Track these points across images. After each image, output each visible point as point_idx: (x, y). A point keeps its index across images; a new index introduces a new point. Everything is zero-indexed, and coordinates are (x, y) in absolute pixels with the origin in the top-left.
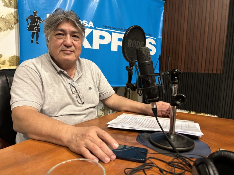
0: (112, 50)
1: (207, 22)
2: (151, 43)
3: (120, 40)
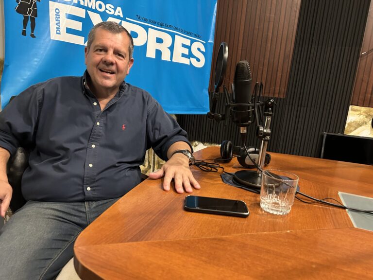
0: (147, 56)
1: (271, 26)
2: (199, 49)
3: (159, 41)
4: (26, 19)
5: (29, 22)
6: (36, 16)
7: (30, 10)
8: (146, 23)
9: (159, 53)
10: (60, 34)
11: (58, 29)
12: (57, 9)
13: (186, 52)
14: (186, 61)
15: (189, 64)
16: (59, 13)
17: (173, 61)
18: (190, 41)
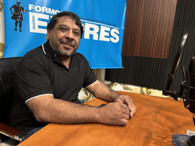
0: (84, 38)
2: (115, 33)
3: (92, 29)
4: (17, 22)
5: (18, 24)
6: (22, 20)
7: (19, 17)
8: (84, 20)
9: (91, 36)
10: (35, 29)
11: (34, 26)
12: (33, 16)
13: (107, 34)
14: (107, 40)
15: (109, 41)
16: (34, 18)
17: (100, 40)
18: (110, 28)
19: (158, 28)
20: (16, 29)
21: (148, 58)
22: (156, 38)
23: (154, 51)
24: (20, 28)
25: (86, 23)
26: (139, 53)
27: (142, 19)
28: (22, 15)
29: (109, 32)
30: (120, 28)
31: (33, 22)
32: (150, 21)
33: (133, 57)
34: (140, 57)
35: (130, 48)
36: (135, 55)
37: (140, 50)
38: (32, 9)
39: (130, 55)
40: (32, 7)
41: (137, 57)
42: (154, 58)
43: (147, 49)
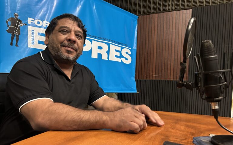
0: (92, 57)
1: (174, 37)
2: (127, 53)
3: (100, 48)
4: (13, 36)
5: (15, 38)
6: (19, 34)
7: (16, 31)
8: (91, 37)
9: (100, 55)
10: (34, 44)
11: (33, 41)
12: (32, 30)
13: (118, 54)
14: (118, 60)
15: (120, 61)
16: (34, 32)
17: (110, 60)
18: (120, 48)
19: (173, 48)
20: (11, 44)
21: (165, 81)
22: (173, 58)
23: (172, 73)
24: (17, 43)
25: (93, 41)
26: (155, 76)
27: (156, 39)
28: (19, 28)
29: (120, 52)
30: (132, 47)
31: (32, 36)
32: (164, 41)
33: (148, 81)
34: (156, 80)
35: (144, 71)
36: (151, 79)
37: (155, 73)
38: (31, 23)
39: (145, 79)
40: (31, 20)
41: (153, 80)
42: (173, 81)
43: (163, 71)
